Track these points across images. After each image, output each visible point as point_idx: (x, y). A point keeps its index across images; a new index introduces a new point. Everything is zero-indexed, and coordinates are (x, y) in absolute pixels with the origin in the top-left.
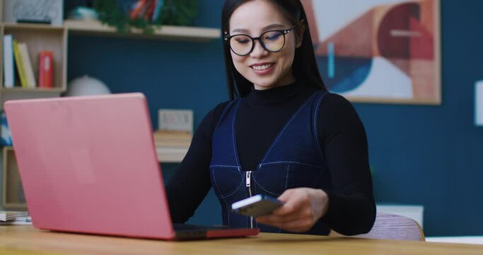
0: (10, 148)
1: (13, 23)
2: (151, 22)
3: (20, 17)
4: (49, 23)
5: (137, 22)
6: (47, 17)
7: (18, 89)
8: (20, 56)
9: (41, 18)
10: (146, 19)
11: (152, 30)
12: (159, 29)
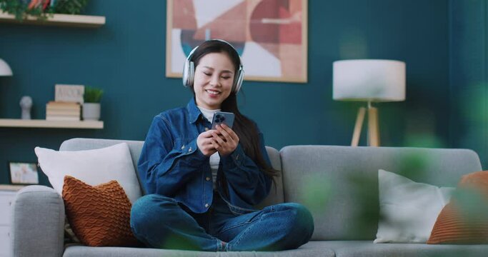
10: (42, 8)
11: (46, 18)
12: (53, 17)
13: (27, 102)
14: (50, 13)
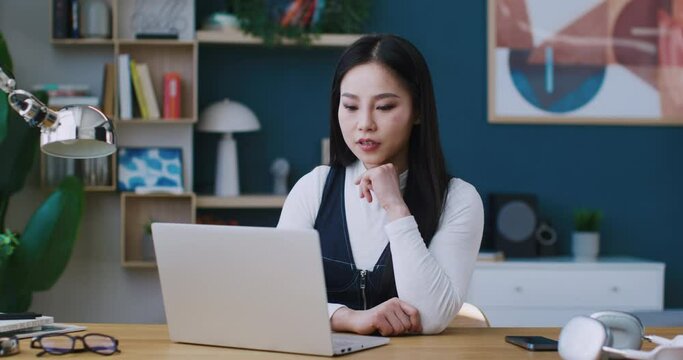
0: (131, 194)
1: (131, 39)
2: (308, 28)
3: (140, 31)
4: (175, 37)
5: (290, 31)
6: (172, 29)
7: (138, 121)
8: (139, 81)
9: (166, 31)
10: (302, 25)
11: (308, 40)
12: (318, 38)
13: (281, 167)
14: (315, 32)
